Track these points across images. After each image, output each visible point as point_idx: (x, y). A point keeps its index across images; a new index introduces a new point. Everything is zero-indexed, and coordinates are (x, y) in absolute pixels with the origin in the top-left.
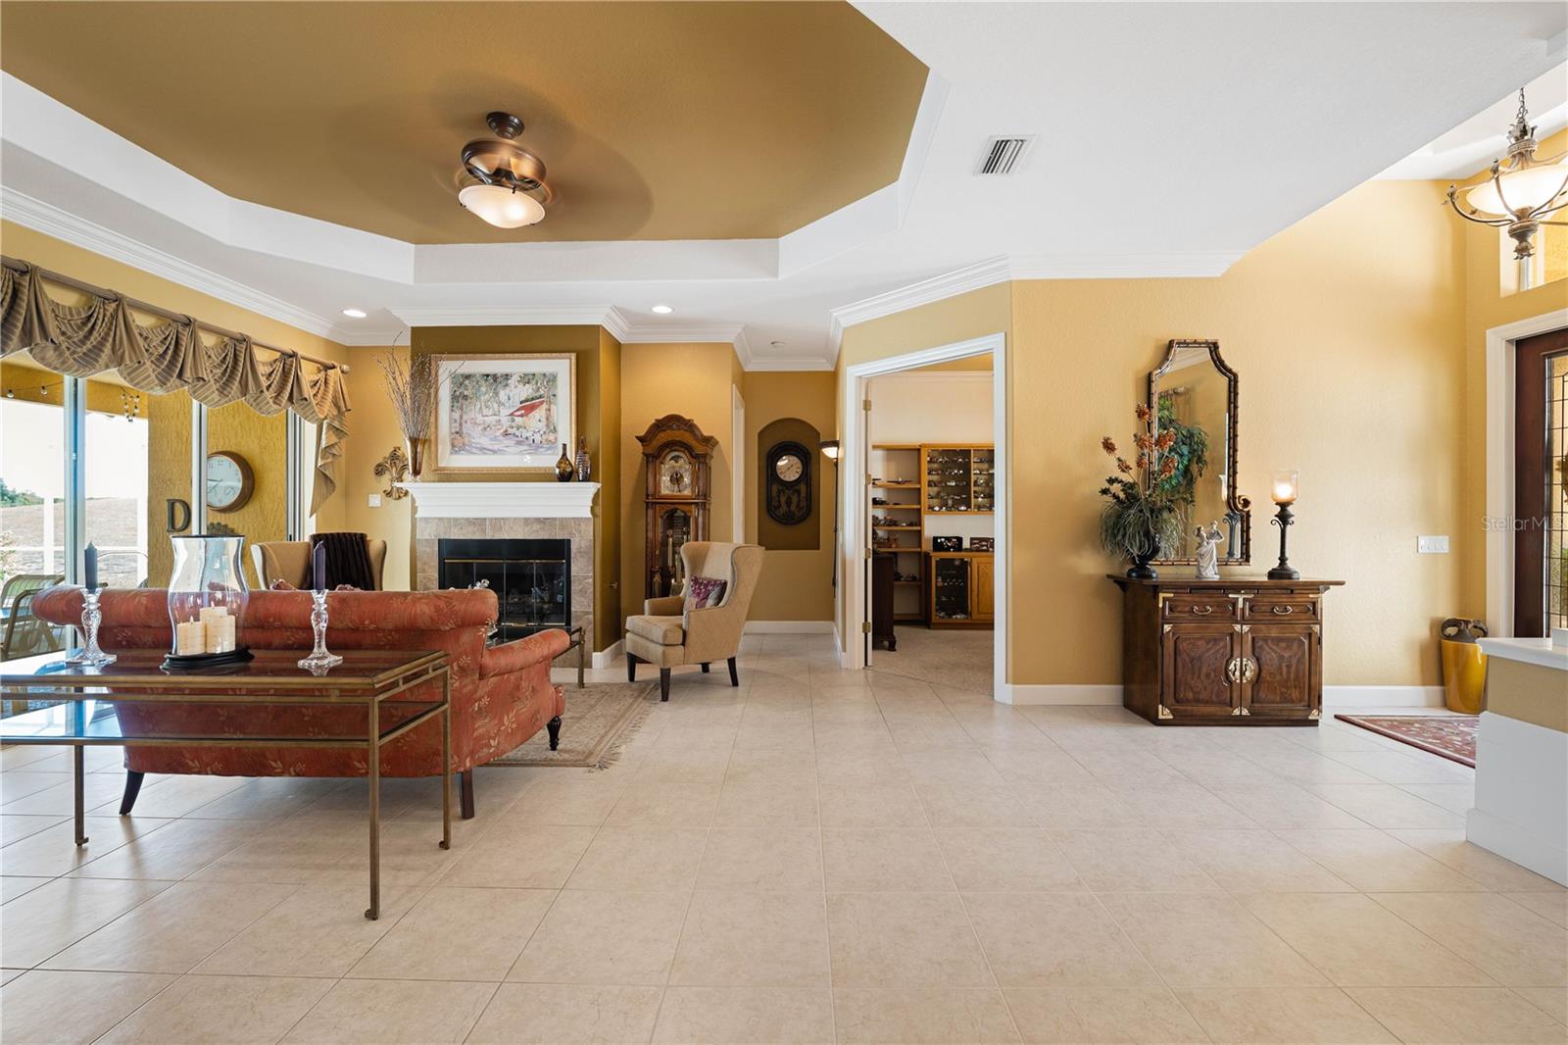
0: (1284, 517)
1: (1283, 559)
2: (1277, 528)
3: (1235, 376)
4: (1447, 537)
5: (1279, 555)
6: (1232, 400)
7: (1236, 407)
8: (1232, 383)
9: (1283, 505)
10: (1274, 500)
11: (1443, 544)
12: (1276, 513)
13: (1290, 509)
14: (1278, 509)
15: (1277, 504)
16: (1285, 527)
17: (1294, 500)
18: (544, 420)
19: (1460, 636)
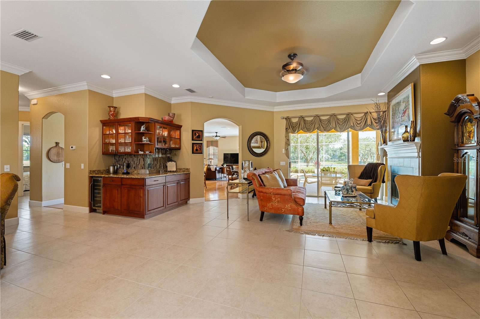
18: (407, 116)
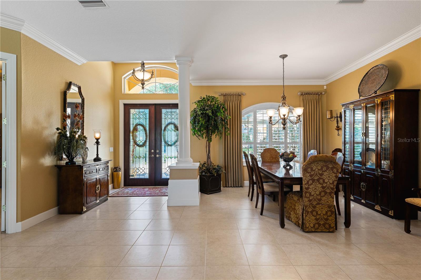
0: (98, 143)
1: (97, 155)
2: (96, 146)
3: (84, 99)
4: (113, 148)
5: (96, 154)
6: (83, 106)
7: (84, 108)
8: (83, 101)
9: (97, 139)
10: (95, 138)
11: (112, 149)
12: (95, 142)
13: (99, 140)
14: (96, 140)
15: (96, 139)
16: (98, 146)
17: (100, 138)
19: (116, 171)
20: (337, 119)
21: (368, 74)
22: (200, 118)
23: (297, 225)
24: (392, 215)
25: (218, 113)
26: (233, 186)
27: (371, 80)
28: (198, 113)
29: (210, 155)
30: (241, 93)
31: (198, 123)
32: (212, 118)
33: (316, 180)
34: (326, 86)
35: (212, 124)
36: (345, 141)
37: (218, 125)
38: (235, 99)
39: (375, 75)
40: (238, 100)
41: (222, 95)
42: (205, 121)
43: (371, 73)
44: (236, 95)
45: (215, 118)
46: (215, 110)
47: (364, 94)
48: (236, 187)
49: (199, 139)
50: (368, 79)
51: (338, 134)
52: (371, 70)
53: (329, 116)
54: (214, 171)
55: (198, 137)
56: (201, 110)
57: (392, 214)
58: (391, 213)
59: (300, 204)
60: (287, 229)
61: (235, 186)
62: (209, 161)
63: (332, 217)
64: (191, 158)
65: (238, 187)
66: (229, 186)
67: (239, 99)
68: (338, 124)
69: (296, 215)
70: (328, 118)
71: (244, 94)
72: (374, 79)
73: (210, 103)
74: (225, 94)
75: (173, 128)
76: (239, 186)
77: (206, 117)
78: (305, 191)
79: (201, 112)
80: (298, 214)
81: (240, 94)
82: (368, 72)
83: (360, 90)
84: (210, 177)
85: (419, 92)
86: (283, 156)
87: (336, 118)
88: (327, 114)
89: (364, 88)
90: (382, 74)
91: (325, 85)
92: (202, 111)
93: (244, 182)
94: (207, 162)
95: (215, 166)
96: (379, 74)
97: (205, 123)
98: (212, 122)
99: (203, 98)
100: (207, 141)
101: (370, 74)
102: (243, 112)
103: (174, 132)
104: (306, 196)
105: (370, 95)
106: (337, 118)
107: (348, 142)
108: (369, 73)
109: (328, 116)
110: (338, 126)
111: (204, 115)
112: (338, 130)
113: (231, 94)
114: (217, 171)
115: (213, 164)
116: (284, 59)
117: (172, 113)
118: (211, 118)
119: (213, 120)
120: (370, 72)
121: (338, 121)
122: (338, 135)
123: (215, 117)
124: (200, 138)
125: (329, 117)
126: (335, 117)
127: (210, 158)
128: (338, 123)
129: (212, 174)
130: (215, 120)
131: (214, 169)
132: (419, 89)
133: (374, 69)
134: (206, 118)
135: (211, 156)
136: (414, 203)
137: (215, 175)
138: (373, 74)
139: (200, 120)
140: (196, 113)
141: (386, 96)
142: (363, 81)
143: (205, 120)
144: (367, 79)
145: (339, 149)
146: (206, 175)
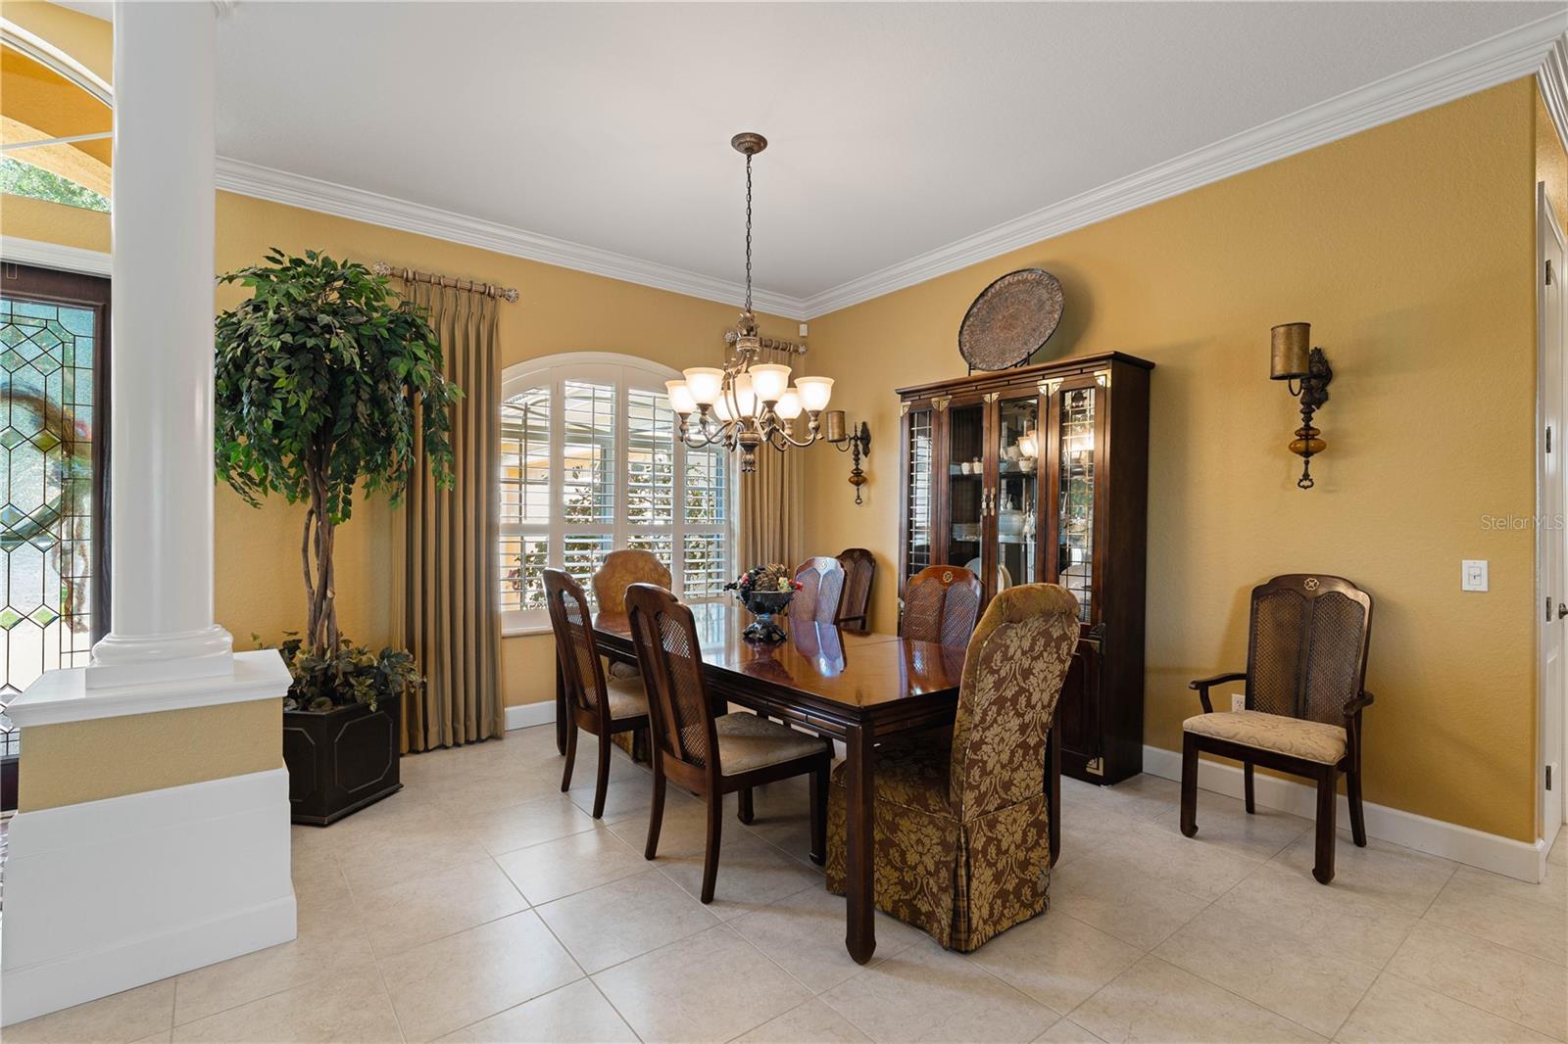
20: (856, 446)
21: (986, 298)
22: (278, 371)
23: (903, 921)
24: (1100, 772)
25: (394, 360)
26: (449, 741)
27: (1000, 317)
28: (259, 343)
29: (329, 594)
30: (495, 289)
31: (263, 405)
32: (355, 382)
33: (1010, 700)
34: (806, 326)
35: (357, 419)
36: (910, 524)
37: (396, 425)
38: (463, 311)
39: (1013, 304)
40: (482, 316)
41: (392, 275)
42: (313, 397)
43: (998, 294)
44: (470, 291)
45: (374, 389)
46: (375, 339)
47: (983, 361)
48: (468, 742)
49: (255, 505)
50: (988, 312)
51: (859, 497)
52: (997, 286)
53: (836, 431)
54: (360, 684)
55: (247, 489)
56: (280, 328)
57: (1098, 769)
58: (1095, 766)
59: (932, 822)
60: (889, 965)
61: (462, 740)
62: (322, 632)
63: (1040, 849)
64: (218, 629)
65: (480, 740)
66: (430, 748)
67: (487, 313)
68: (857, 464)
69: (896, 874)
70: (830, 439)
71: (512, 294)
72: (1011, 316)
73: (334, 296)
74: (411, 275)
75: (29, 430)
76: (484, 737)
77: (316, 372)
78: (967, 761)
79: (287, 338)
80: (914, 868)
81: (492, 291)
82: (986, 290)
83: (964, 348)
84: (336, 720)
85: (1152, 371)
86: (754, 590)
87: (853, 442)
88: (830, 425)
89: (977, 341)
90: (1040, 300)
91: (804, 323)
92: (294, 335)
93: (506, 709)
94: (312, 634)
95: (361, 653)
96: (1029, 302)
97: (310, 409)
98: (361, 408)
99: (292, 261)
100: (311, 513)
101: (993, 297)
102: (508, 377)
103: (40, 458)
104: (971, 780)
105: (1006, 369)
106: (856, 441)
107: (923, 528)
108: (989, 294)
109: (830, 431)
110: (857, 469)
111: (305, 358)
112: (858, 484)
113: (447, 282)
114: (382, 680)
115: (347, 642)
116: (753, 156)
117: (23, 329)
118: (350, 380)
119: (365, 396)
120: (993, 290)
121: (859, 453)
122: (858, 501)
123: (376, 383)
124: (256, 494)
125: (836, 437)
126: (851, 439)
127: (329, 616)
128: (857, 460)
129: (345, 702)
130: (378, 402)
131: (360, 671)
132: (1152, 361)
133: (1006, 282)
134: (317, 378)
135: (334, 600)
136: (1218, 734)
137: (373, 708)
138: (1007, 298)
139: (281, 383)
140: (245, 337)
141: (1079, 372)
142: (971, 319)
143: (310, 392)
144: (984, 312)
145: (861, 550)
146: (313, 711)
